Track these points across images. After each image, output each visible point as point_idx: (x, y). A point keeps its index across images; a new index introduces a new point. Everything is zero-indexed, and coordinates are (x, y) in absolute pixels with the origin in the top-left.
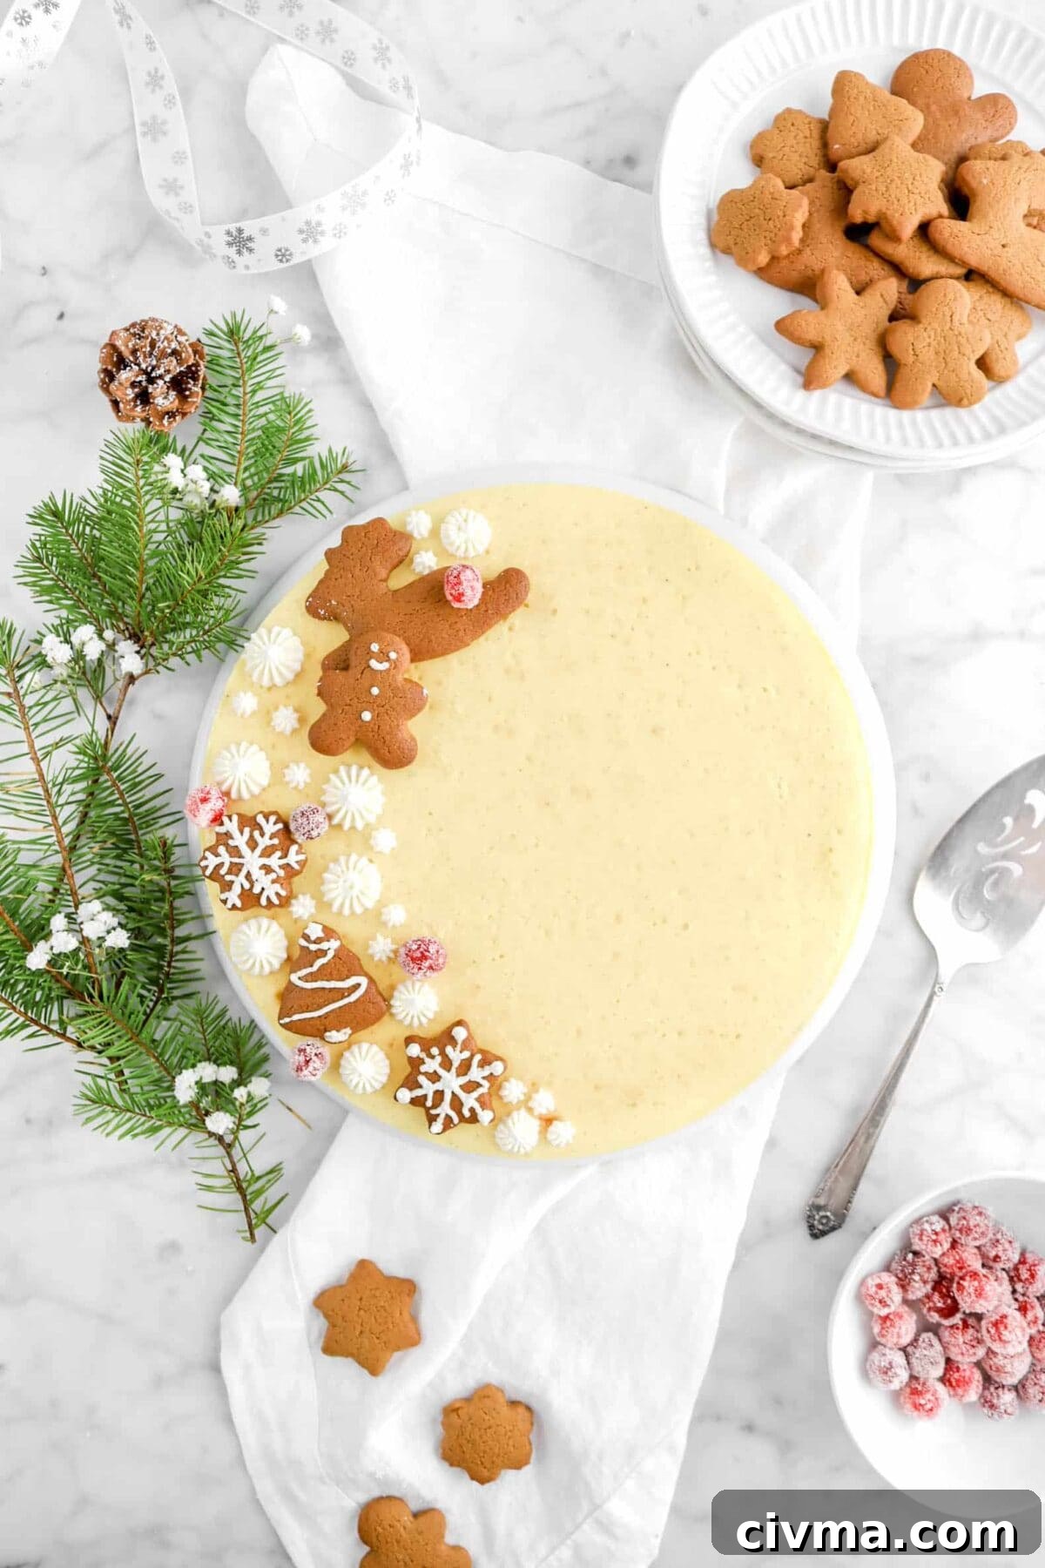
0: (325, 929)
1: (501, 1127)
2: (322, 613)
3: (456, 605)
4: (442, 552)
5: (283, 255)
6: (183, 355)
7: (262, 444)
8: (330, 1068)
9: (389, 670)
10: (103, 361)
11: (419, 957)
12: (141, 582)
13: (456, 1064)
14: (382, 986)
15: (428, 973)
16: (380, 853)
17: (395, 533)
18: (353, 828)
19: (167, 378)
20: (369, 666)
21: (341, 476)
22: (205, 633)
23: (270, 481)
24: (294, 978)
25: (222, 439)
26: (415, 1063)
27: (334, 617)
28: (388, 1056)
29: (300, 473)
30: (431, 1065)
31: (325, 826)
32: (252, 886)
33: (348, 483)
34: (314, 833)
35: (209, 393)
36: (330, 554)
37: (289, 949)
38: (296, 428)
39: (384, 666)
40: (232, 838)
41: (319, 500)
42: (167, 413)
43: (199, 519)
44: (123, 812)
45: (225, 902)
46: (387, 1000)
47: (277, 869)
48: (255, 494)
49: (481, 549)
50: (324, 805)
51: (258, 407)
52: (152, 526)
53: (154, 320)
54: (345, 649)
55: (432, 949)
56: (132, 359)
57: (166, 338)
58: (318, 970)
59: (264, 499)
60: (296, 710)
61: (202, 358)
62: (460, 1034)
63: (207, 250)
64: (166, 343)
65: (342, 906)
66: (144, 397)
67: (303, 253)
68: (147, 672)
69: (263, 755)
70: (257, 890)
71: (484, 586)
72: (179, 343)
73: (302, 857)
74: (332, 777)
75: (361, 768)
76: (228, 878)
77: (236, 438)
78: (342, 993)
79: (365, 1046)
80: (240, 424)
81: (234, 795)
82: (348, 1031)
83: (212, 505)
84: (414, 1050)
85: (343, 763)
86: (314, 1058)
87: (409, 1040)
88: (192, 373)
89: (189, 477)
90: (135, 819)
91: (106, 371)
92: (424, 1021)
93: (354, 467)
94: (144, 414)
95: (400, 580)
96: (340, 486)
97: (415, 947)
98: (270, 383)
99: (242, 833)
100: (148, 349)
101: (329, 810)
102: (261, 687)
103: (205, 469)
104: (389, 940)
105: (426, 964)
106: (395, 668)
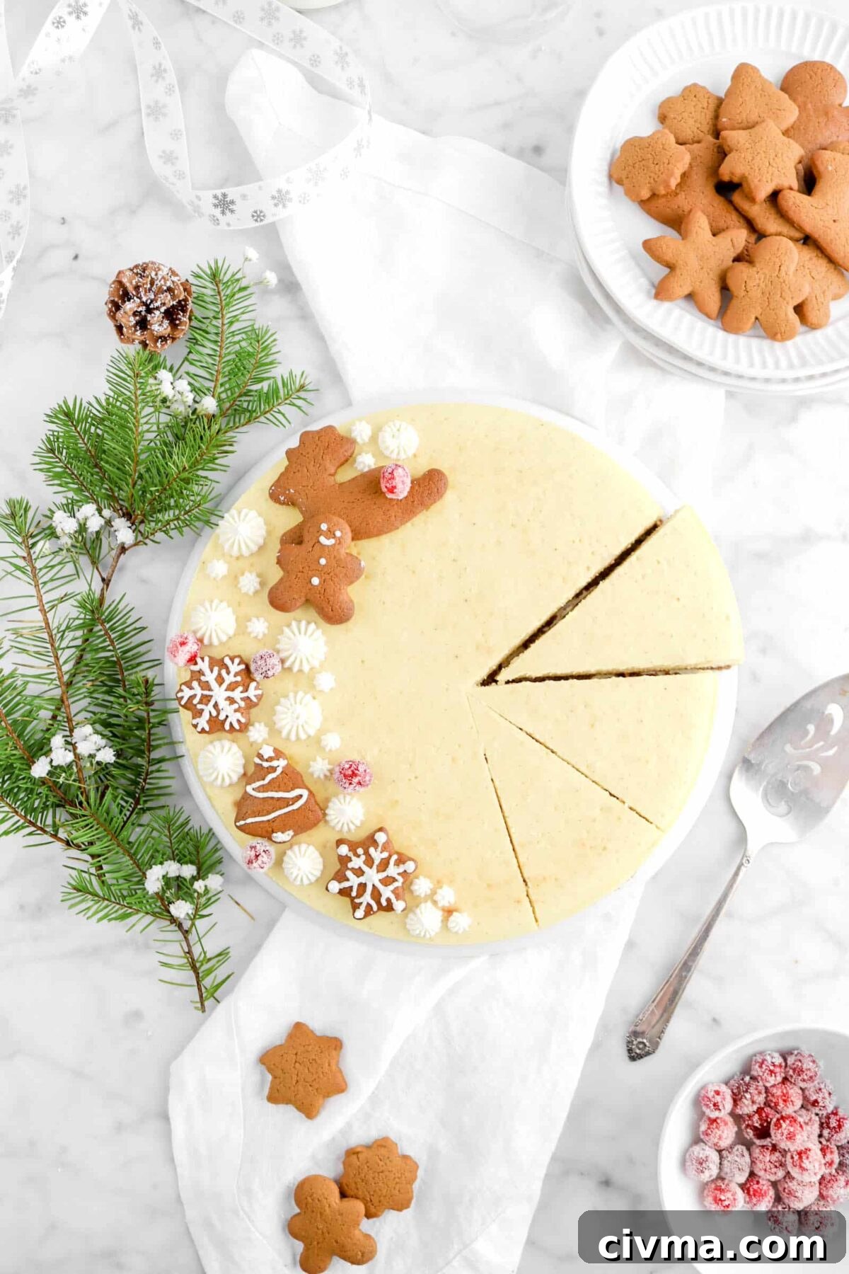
0: (276, 750)
1: (411, 916)
2: (282, 498)
3: (389, 496)
4: (378, 454)
5: (258, 216)
6: (176, 292)
7: (236, 365)
8: (274, 864)
9: (334, 544)
10: (111, 294)
11: (350, 775)
12: (135, 471)
13: (377, 862)
14: (320, 798)
15: (357, 788)
16: (321, 691)
17: (342, 438)
18: (300, 671)
19: (163, 309)
20: (319, 542)
21: (298, 394)
22: (186, 513)
23: (240, 396)
24: (249, 789)
25: (204, 360)
26: (344, 860)
27: (291, 502)
28: (322, 855)
29: (265, 390)
30: (357, 863)
31: (279, 668)
32: (218, 714)
33: (304, 399)
34: (270, 673)
35: (194, 323)
36: (289, 453)
37: (245, 766)
38: (263, 354)
39: (331, 542)
40: (204, 675)
41: (279, 412)
42: (160, 337)
43: (183, 424)
44: (112, 656)
45: (195, 726)
46: (323, 810)
47: (239, 701)
48: (228, 405)
49: (410, 454)
50: (278, 652)
51: (233, 336)
52: (146, 427)
53: (153, 263)
54: (300, 527)
55: (361, 768)
56: (134, 293)
57: (163, 278)
58: (269, 783)
59: (236, 410)
60: (259, 575)
61: (189, 293)
62: (381, 838)
63: (197, 209)
64: (162, 282)
65: (289, 734)
66: (143, 324)
67: (274, 215)
68: (136, 544)
69: (230, 610)
70: (222, 717)
71: (412, 482)
72: (173, 282)
73: (259, 692)
74: (286, 630)
75: (309, 623)
76: (199, 707)
77: (215, 360)
78: (288, 802)
79: (304, 847)
80: (218, 349)
81: (206, 641)
82: (291, 833)
83: (194, 412)
84: (344, 850)
85: (295, 619)
86: (263, 854)
87: (339, 842)
88: (182, 306)
89: (177, 389)
90: (122, 662)
91: (113, 302)
92: (352, 827)
93: (309, 387)
94: (142, 338)
95: (345, 475)
96: (298, 402)
97: (347, 766)
98: (244, 317)
99: (212, 671)
100: (149, 286)
101: (283, 655)
102: (231, 556)
103: (190, 384)
104: (326, 761)
105: (355, 780)
106: (339, 543)
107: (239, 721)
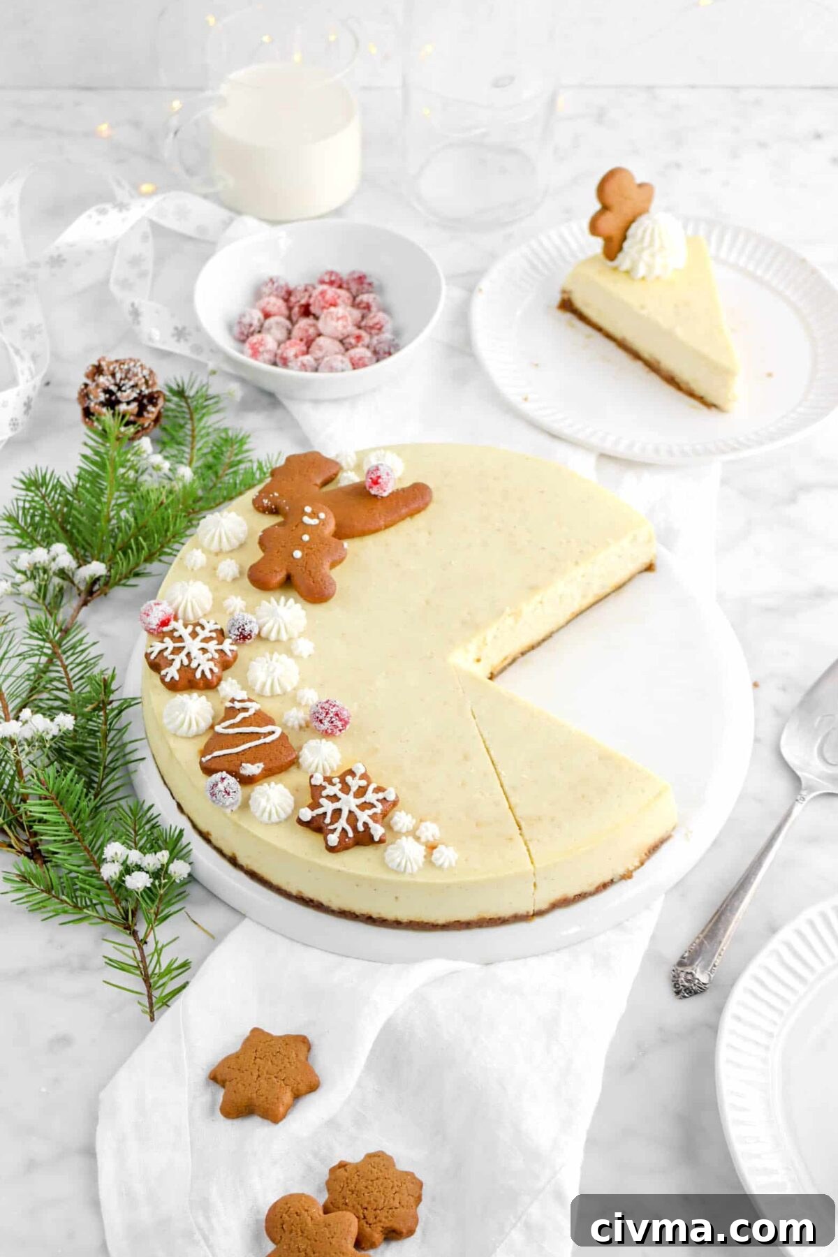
1: (390, 843)
2: (266, 502)
9: (318, 525)
13: (354, 789)
16: (299, 654)
18: (278, 641)
20: (302, 522)
24: (219, 728)
26: (318, 789)
27: (275, 506)
28: (293, 792)
30: (332, 790)
32: (190, 663)
37: (215, 712)
39: (314, 522)
40: (177, 632)
45: (164, 677)
46: (296, 754)
47: (213, 652)
58: (240, 721)
60: (239, 564)
62: (359, 769)
65: (263, 687)
69: (208, 589)
73: (234, 648)
74: (265, 603)
76: (170, 657)
79: (275, 785)
81: (180, 614)
82: (262, 765)
85: (274, 597)
99: (186, 629)
101: (260, 621)
102: (211, 552)
104: (302, 712)
106: (323, 525)
107: (211, 670)
